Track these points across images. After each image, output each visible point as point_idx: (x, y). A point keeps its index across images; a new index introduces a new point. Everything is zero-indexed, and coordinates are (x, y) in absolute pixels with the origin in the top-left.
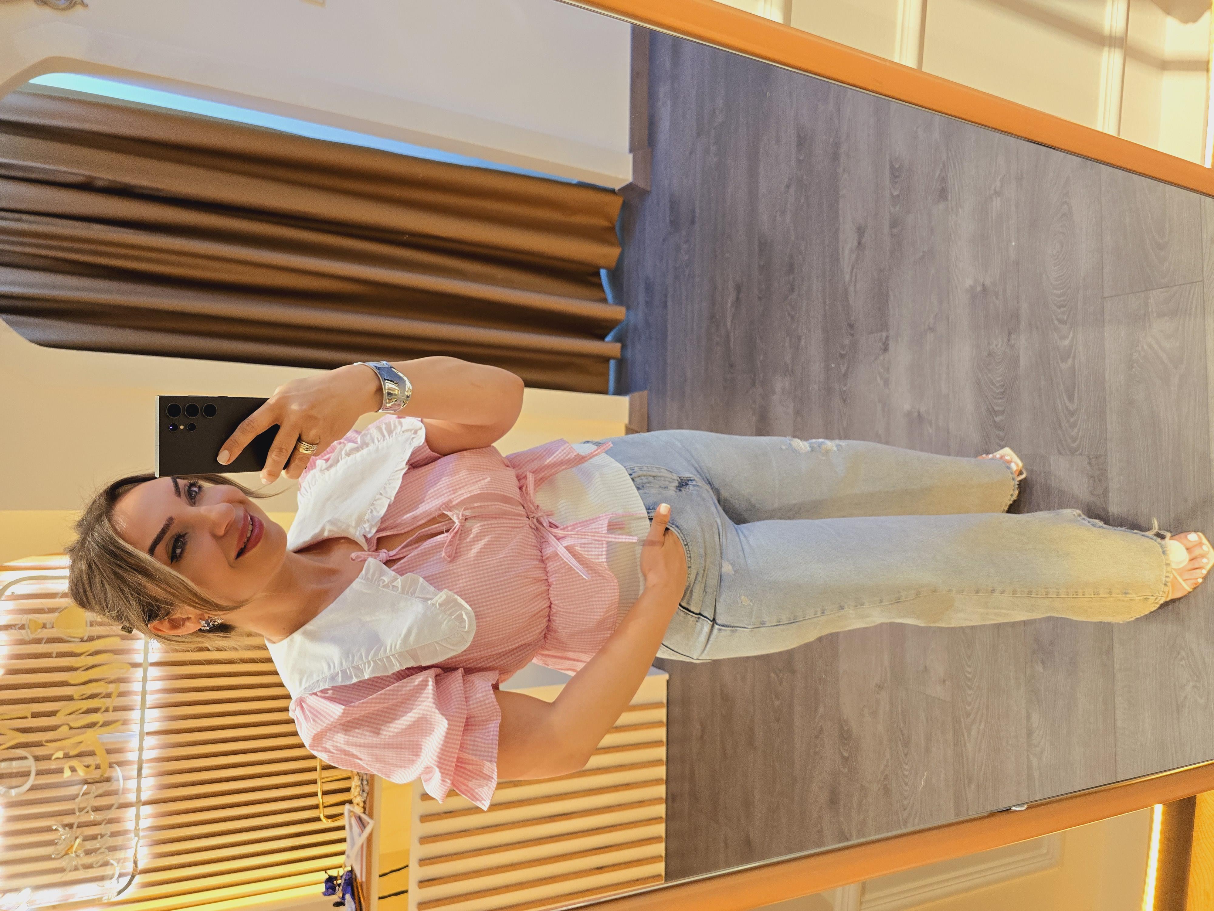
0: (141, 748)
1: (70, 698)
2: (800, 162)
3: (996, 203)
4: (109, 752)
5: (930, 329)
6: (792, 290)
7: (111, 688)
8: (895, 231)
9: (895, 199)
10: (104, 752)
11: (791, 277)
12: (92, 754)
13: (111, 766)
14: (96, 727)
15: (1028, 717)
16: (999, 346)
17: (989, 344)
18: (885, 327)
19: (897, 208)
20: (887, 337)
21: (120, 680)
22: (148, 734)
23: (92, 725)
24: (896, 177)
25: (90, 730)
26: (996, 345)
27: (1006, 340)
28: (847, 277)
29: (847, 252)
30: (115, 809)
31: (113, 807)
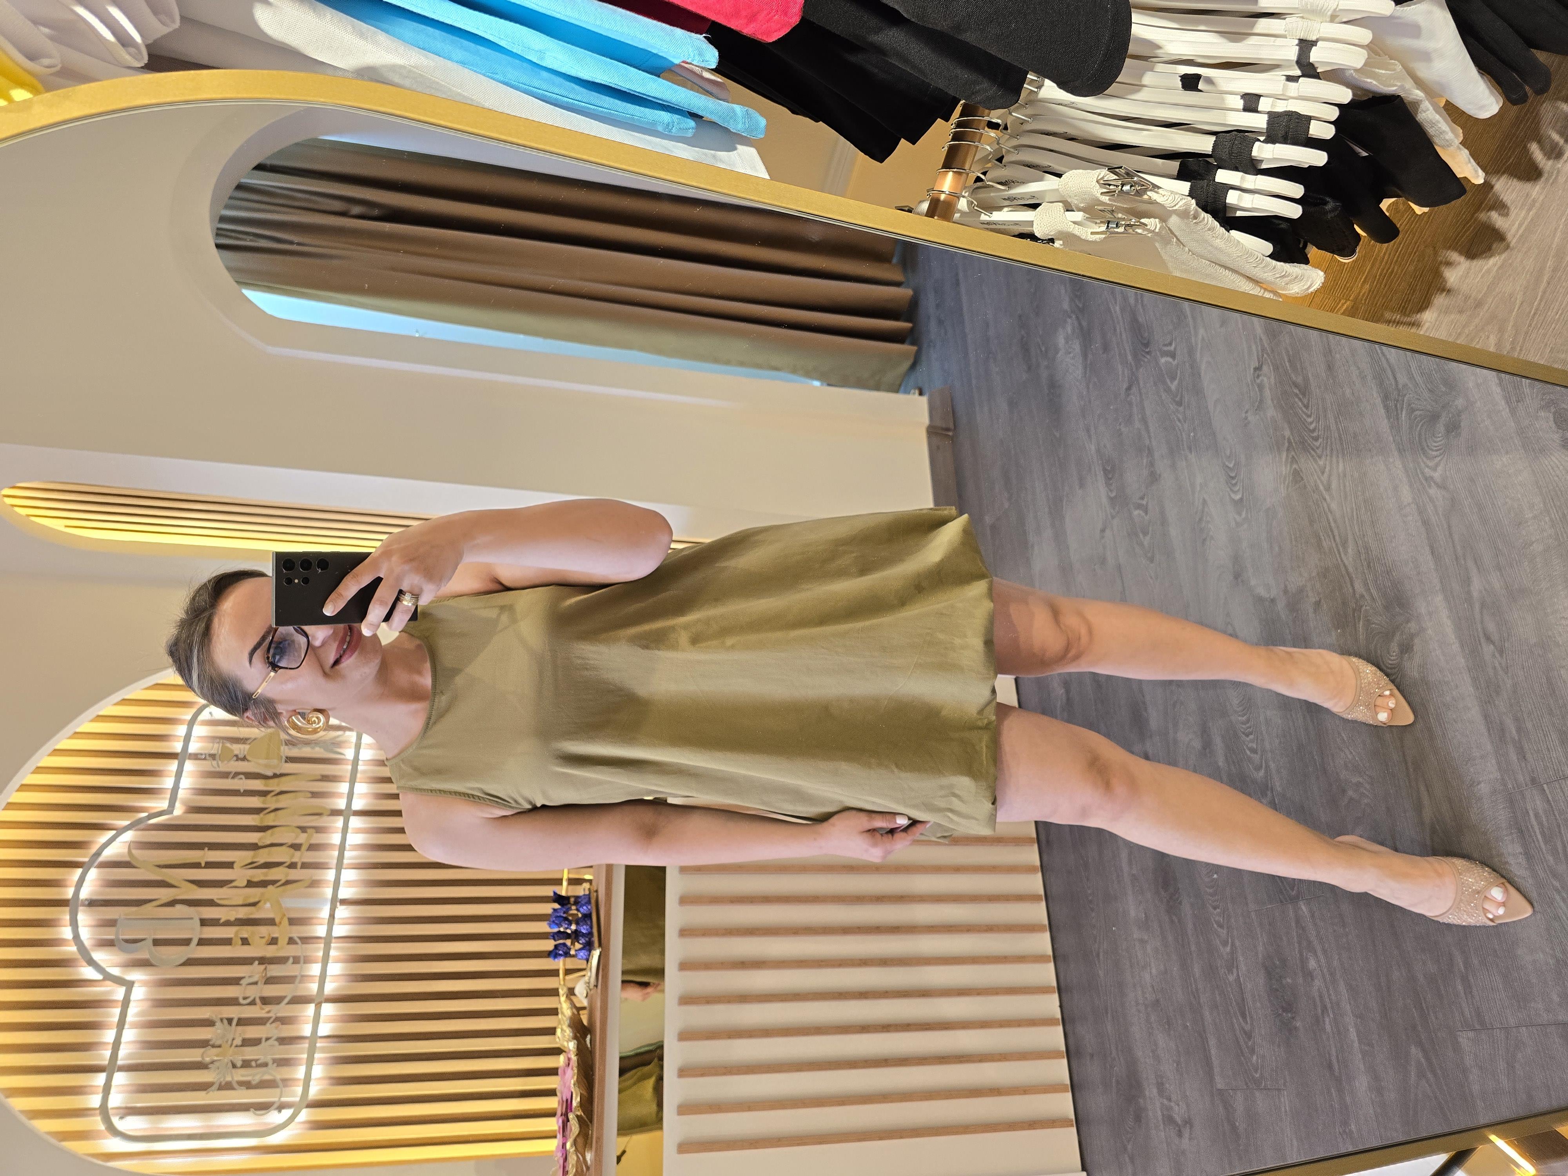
0: (331, 921)
1: (250, 847)
4: (292, 921)
10: (286, 922)
12: (270, 922)
13: (290, 941)
14: (275, 887)
21: (314, 830)
22: (342, 902)
23: (271, 883)
25: (268, 889)
30: (288, 1003)
31: (286, 1000)
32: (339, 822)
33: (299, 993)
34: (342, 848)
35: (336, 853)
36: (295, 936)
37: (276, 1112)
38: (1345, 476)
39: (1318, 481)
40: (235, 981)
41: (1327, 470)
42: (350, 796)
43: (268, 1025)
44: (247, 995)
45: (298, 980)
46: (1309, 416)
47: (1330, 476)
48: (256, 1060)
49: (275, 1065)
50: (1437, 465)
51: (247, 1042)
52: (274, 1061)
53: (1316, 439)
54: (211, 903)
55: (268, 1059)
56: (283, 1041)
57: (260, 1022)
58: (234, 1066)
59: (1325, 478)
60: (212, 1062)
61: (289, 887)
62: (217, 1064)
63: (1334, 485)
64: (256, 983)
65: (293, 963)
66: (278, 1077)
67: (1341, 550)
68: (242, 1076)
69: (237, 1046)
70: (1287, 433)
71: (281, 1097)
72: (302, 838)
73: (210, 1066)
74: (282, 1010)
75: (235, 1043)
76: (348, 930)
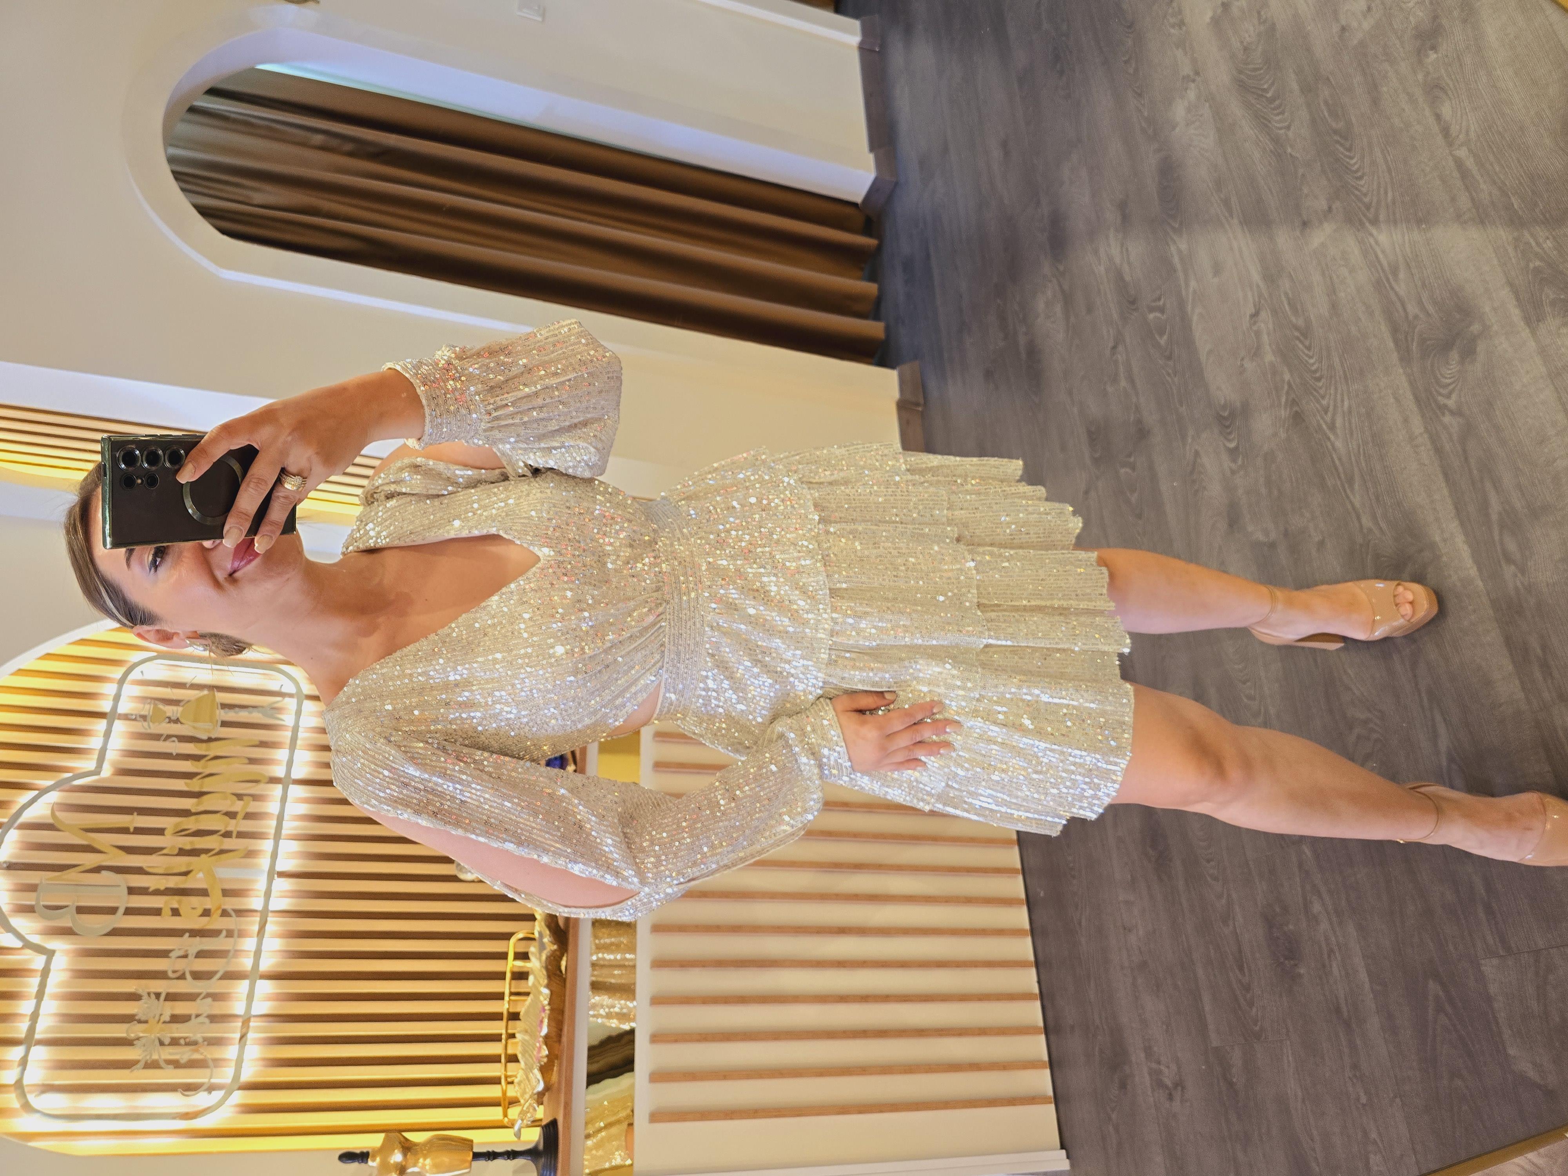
0: (268, 894)
1: (181, 813)
4: (226, 893)
10: (220, 893)
12: (203, 893)
14: (207, 856)
21: (251, 797)
22: (282, 874)
23: (202, 852)
30: (221, 979)
31: (218, 975)
32: (278, 790)
34: (281, 817)
35: (273, 823)
36: (228, 907)
37: (205, 1093)
38: (1350, 412)
39: (1322, 422)
40: (164, 954)
41: (1331, 408)
42: (290, 763)
43: (198, 1001)
44: (176, 968)
45: (231, 954)
46: (1311, 357)
47: (1334, 414)
48: (185, 1038)
49: (206, 1043)
50: (1450, 393)
51: (176, 1019)
52: (205, 1039)
53: (1319, 379)
54: (140, 871)
55: (198, 1037)
56: (214, 1018)
57: (191, 997)
58: (162, 1043)
59: (1328, 418)
60: (138, 1039)
61: (223, 856)
62: (143, 1041)
63: (1339, 423)
64: (185, 956)
65: (227, 936)
66: (209, 1056)
67: (1346, 486)
68: (170, 1054)
69: (164, 1022)
70: (1287, 377)
71: (211, 1078)
72: (238, 806)
73: (135, 1042)
74: (214, 986)
75: (163, 1019)
76: (286, 904)
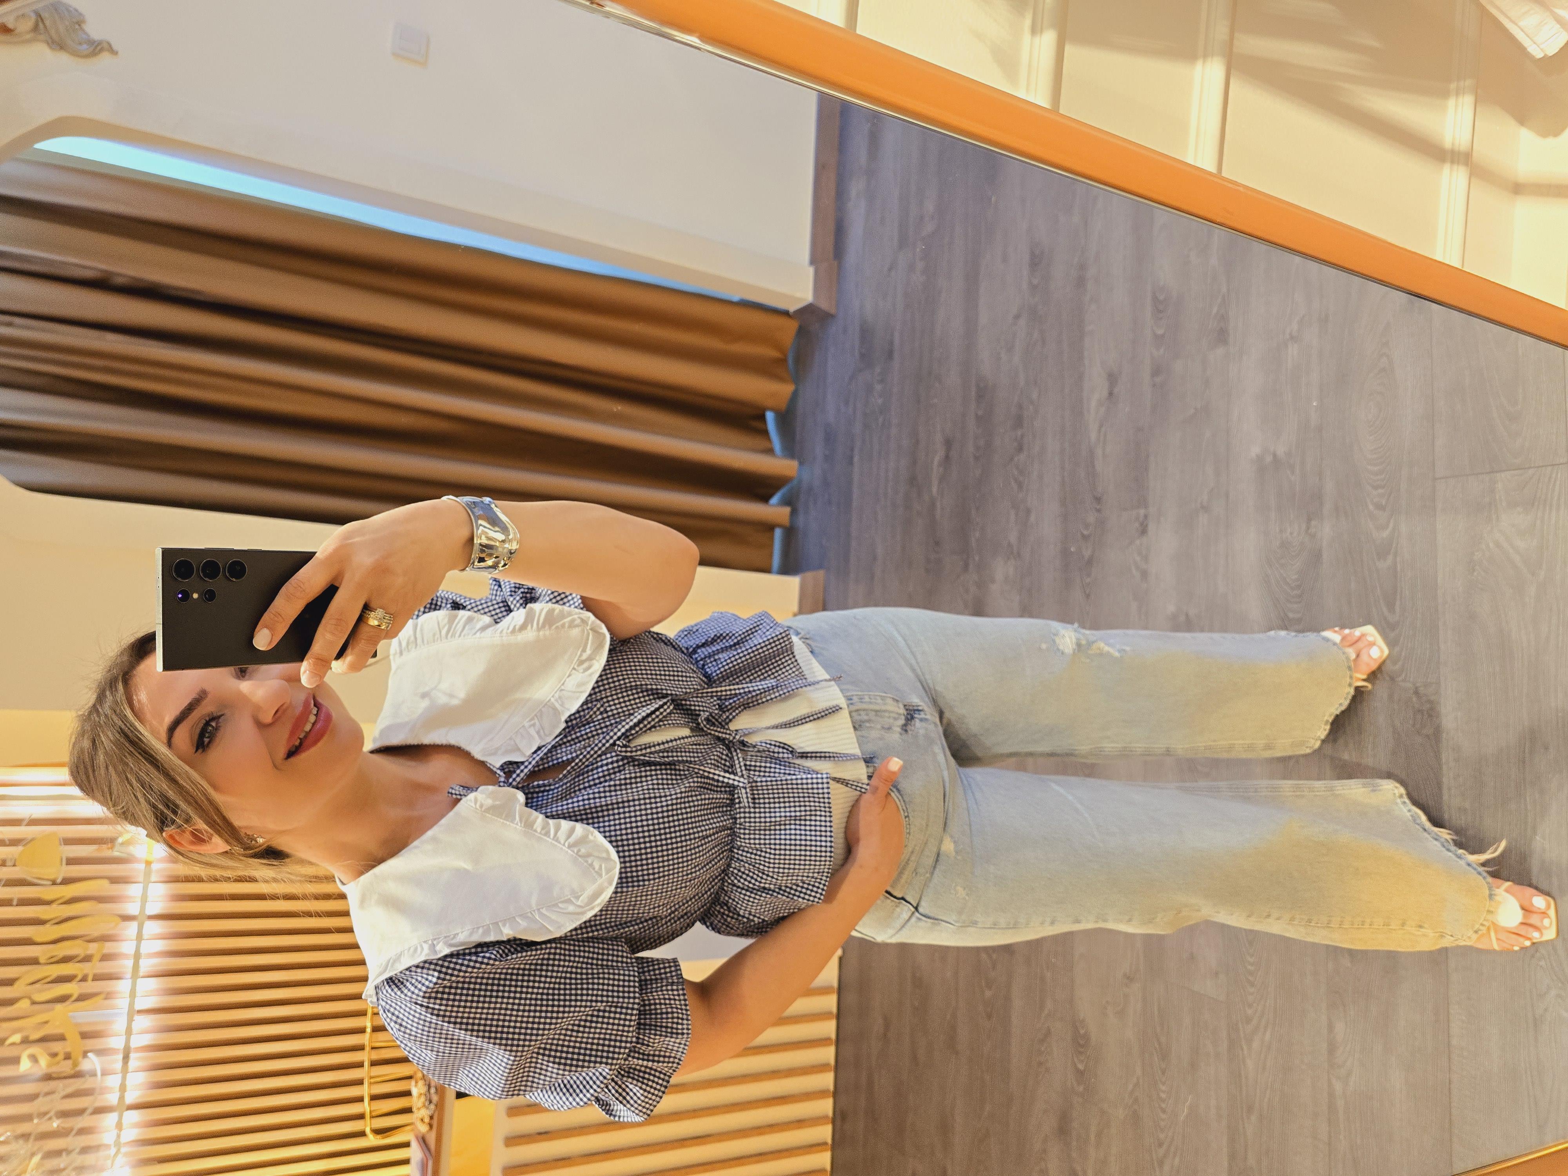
0: (129, 1032)
1: (34, 962)
2: (1033, 288)
3: (1293, 350)
4: (85, 1036)
5: (1203, 507)
6: (1020, 449)
7: (93, 948)
8: (1158, 380)
9: (1159, 339)
10: (78, 1037)
11: (1019, 433)
12: (61, 1038)
13: (85, 1054)
14: (67, 1003)
15: (1331, 1027)
16: (1295, 534)
17: (1281, 531)
18: (1143, 502)
19: (1162, 351)
20: (1146, 517)
21: (105, 938)
22: (140, 1012)
23: (63, 999)
24: (1160, 312)
25: (59, 1007)
26: (1291, 534)
27: (1304, 526)
28: (1093, 436)
29: (1093, 404)
30: (91, 1114)
31: (89, 1112)
32: (131, 928)
33: (98, 1104)
34: (137, 956)
35: (129, 963)
42: (144, 900)
45: (97, 1091)
56: (85, 1150)
57: (63, 1134)
74: (84, 1121)
76: (147, 1039)
